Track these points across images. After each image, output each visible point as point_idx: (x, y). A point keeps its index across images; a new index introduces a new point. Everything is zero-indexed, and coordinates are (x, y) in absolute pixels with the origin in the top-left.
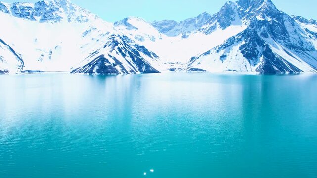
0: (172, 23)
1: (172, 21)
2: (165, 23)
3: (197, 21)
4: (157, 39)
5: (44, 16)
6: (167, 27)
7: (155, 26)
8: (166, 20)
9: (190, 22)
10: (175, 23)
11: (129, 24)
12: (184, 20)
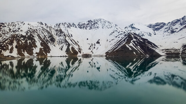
0: (162, 24)
1: (162, 23)
2: (157, 25)
3: (182, 21)
4: (153, 35)
5: (91, 27)
6: (159, 27)
7: (150, 27)
8: (157, 23)
9: (176, 22)
10: (164, 24)
11: (134, 27)
12: (171, 22)
